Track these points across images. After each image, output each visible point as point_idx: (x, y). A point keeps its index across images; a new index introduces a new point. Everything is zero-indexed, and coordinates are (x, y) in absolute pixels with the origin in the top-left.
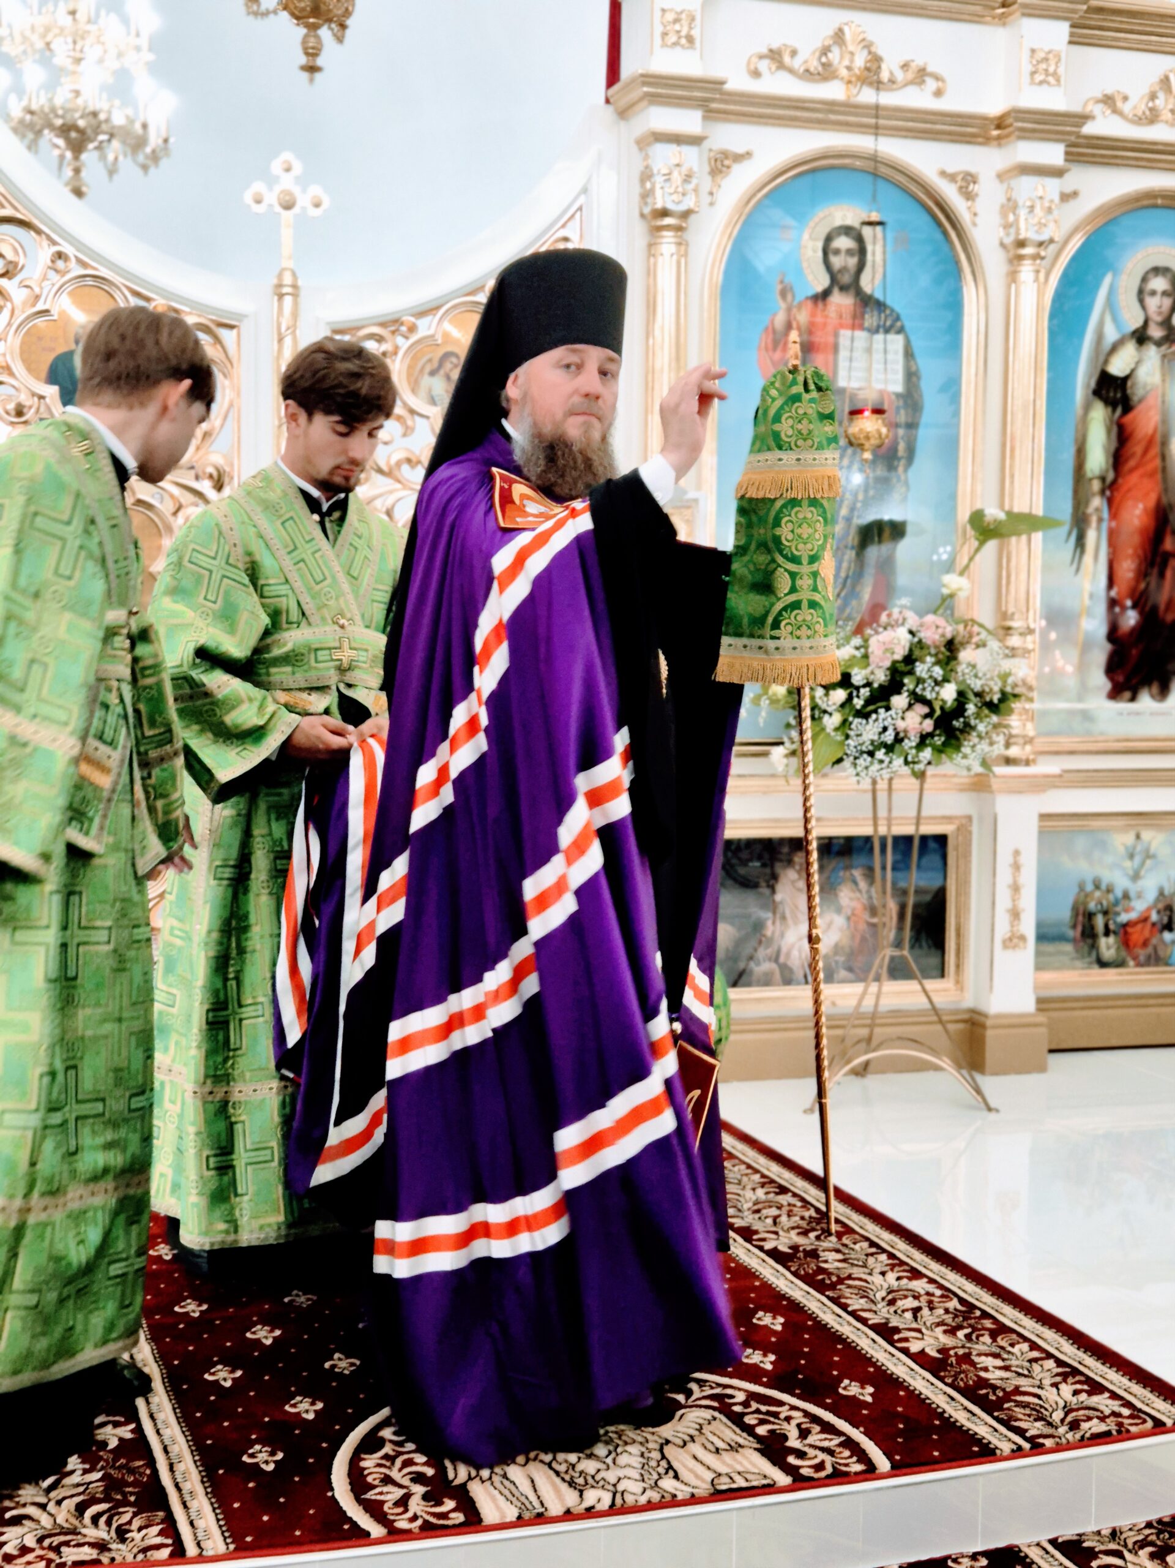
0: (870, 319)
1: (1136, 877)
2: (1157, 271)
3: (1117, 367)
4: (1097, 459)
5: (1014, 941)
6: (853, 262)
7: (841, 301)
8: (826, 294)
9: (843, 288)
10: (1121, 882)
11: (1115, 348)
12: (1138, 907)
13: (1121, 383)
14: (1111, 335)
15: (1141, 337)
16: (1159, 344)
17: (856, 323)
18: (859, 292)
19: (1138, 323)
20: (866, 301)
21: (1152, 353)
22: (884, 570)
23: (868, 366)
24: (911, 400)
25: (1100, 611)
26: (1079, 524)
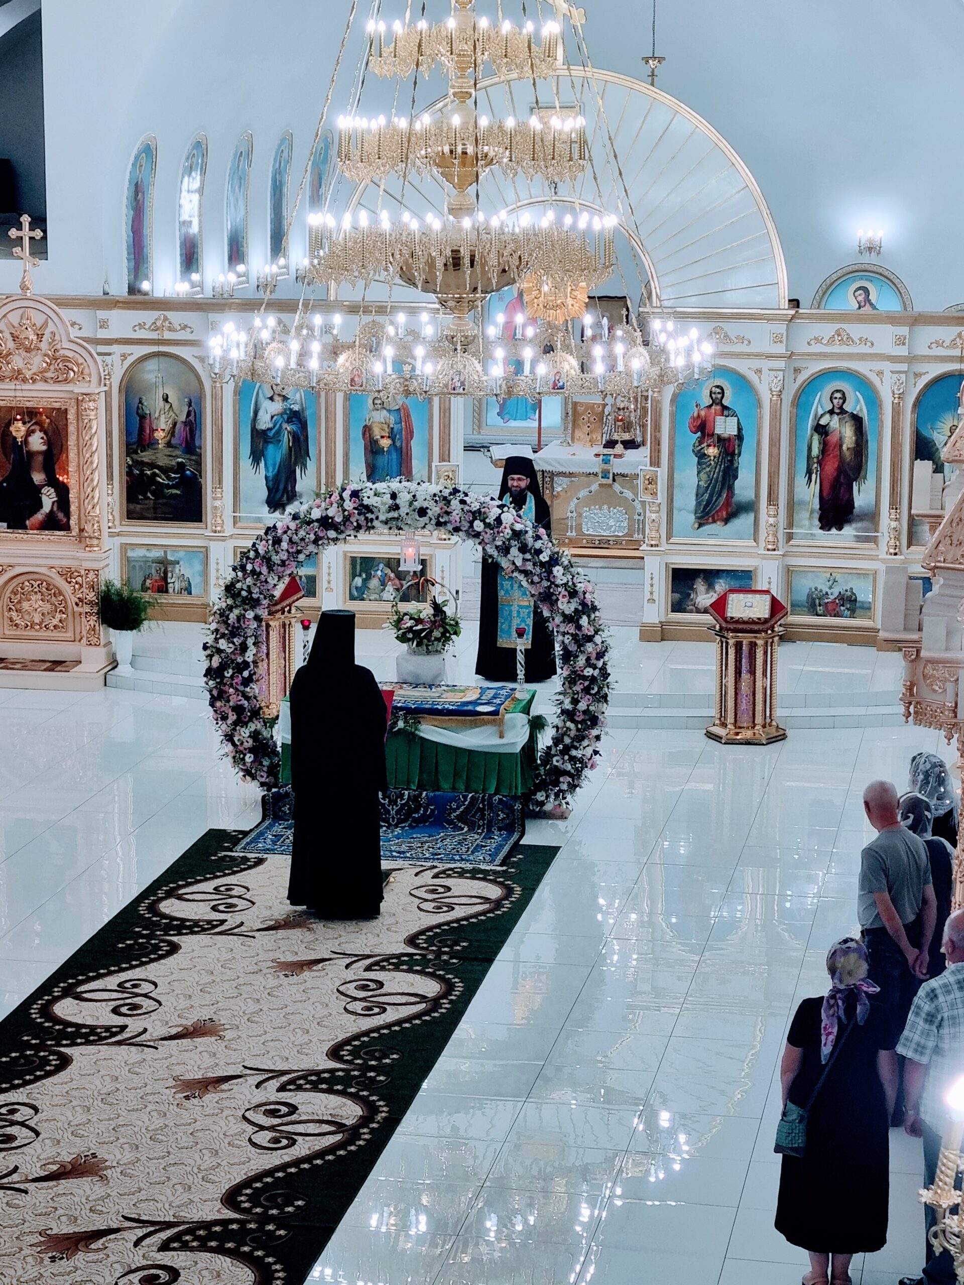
0: (726, 413)
1: (830, 588)
2: (837, 391)
3: (823, 422)
4: (815, 451)
6: (719, 396)
7: (715, 408)
8: (711, 406)
9: (717, 404)
10: (825, 589)
11: (822, 416)
12: (830, 597)
13: (824, 427)
14: (820, 412)
15: (831, 412)
16: (838, 414)
17: (721, 414)
18: (722, 405)
19: (831, 407)
20: (725, 408)
21: (836, 418)
22: (731, 489)
23: (725, 427)
24: (740, 437)
25: (817, 500)
26: (809, 472)
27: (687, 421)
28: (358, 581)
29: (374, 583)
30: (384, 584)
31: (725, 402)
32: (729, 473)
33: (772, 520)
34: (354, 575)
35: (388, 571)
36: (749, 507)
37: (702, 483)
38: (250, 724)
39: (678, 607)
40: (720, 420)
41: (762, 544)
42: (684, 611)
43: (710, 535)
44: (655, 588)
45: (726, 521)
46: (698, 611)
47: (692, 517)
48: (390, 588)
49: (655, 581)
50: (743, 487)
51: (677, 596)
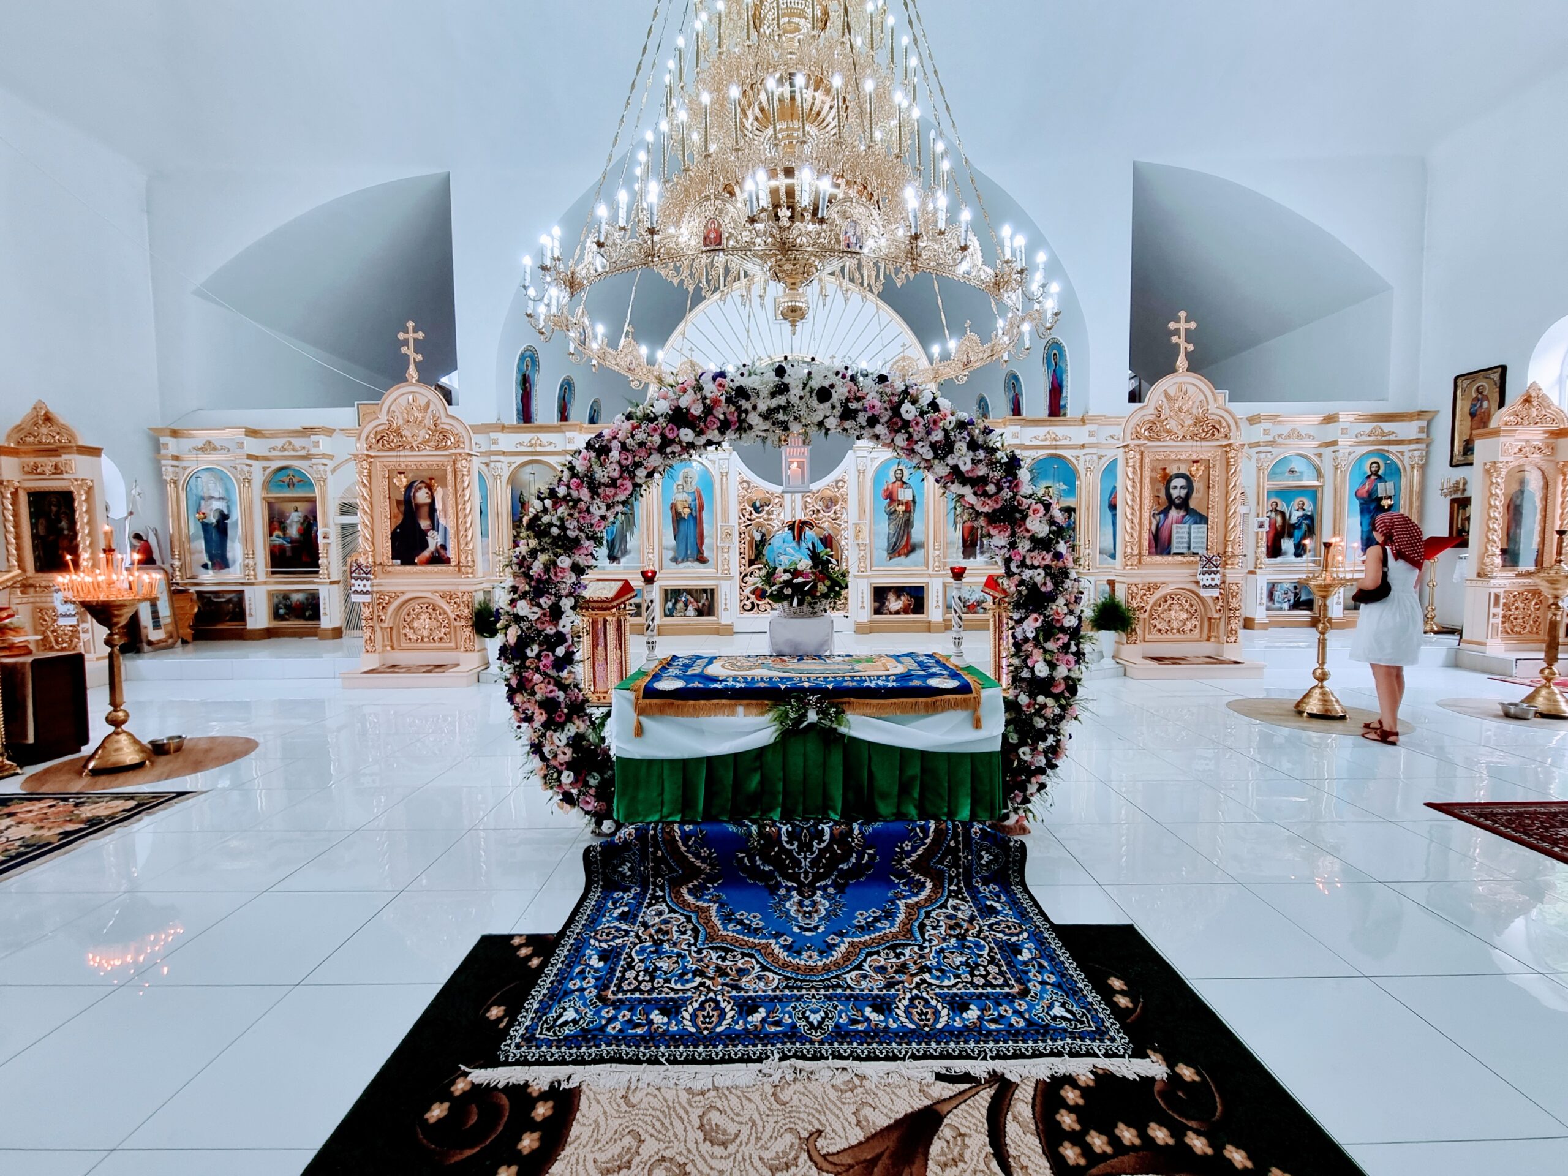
0: (905, 486)
5: (937, 607)
6: (901, 476)
7: (899, 483)
8: (895, 483)
9: (899, 481)
12: (971, 602)
17: (902, 487)
18: (902, 481)
20: (904, 483)
22: (909, 534)
23: (905, 495)
24: (914, 501)
25: (961, 541)
26: (955, 523)
27: (881, 492)
28: (670, 605)
29: (680, 605)
30: (686, 605)
31: (904, 479)
32: (908, 524)
33: (937, 553)
34: (667, 601)
35: (689, 597)
36: (921, 546)
37: (892, 532)
38: (569, 726)
39: (877, 611)
40: (901, 491)
41: (931, 568)
42: (881, 613)
43: (898, 564)
44: (865, 600)
45: (907, 555)
46: (891, 613)
47: (885, 553)
48: (690, 608)
49: (865, 595)
50: (917, 534)
51: (877, 604)
